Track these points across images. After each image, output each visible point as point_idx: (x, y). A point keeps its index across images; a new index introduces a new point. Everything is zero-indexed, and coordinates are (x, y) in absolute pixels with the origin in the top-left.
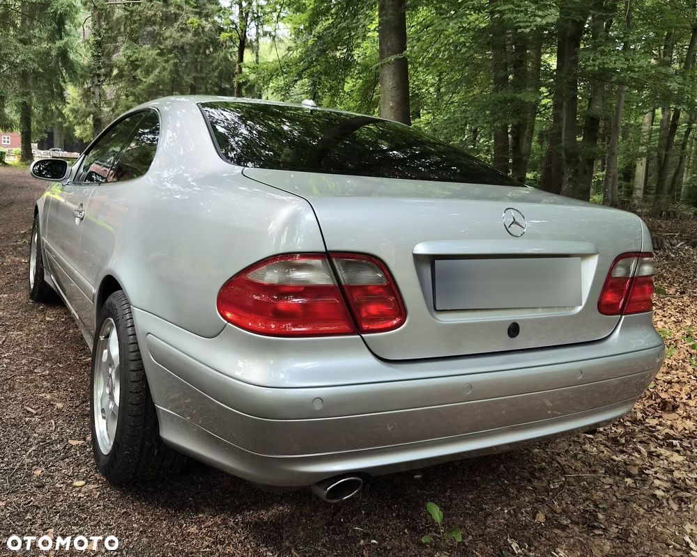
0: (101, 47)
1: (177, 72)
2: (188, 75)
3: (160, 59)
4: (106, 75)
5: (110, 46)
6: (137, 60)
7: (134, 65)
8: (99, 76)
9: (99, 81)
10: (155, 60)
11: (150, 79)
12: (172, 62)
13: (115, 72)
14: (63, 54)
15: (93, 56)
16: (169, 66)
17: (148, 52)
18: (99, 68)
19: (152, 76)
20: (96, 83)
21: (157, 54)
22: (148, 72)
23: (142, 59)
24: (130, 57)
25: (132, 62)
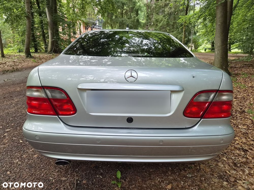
0: (148, 17)
1: (168, 21)
2: (171, 22)
3: (163, 18)
4: (150, 25)
5: (151, 16)
6: (157, 19)
7: (157, 21)
8: (148, 25)
9: (148, 27)
10: (162, 18)
11: (161, 25)
12: (167, 18)
13: (152, 24)
14: (138, 21)
15: (146, 20)
16: (166, 20)
17: (161, 17)
18: (148, 23)
19: (161, 23)
20: (147, 27)
21: (163, 17)
22: (160, 23)
23: (159, 19)
24: (155, 19)
25: (156, 20)
